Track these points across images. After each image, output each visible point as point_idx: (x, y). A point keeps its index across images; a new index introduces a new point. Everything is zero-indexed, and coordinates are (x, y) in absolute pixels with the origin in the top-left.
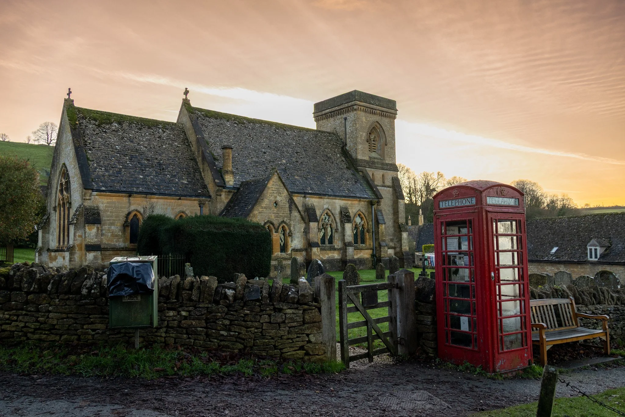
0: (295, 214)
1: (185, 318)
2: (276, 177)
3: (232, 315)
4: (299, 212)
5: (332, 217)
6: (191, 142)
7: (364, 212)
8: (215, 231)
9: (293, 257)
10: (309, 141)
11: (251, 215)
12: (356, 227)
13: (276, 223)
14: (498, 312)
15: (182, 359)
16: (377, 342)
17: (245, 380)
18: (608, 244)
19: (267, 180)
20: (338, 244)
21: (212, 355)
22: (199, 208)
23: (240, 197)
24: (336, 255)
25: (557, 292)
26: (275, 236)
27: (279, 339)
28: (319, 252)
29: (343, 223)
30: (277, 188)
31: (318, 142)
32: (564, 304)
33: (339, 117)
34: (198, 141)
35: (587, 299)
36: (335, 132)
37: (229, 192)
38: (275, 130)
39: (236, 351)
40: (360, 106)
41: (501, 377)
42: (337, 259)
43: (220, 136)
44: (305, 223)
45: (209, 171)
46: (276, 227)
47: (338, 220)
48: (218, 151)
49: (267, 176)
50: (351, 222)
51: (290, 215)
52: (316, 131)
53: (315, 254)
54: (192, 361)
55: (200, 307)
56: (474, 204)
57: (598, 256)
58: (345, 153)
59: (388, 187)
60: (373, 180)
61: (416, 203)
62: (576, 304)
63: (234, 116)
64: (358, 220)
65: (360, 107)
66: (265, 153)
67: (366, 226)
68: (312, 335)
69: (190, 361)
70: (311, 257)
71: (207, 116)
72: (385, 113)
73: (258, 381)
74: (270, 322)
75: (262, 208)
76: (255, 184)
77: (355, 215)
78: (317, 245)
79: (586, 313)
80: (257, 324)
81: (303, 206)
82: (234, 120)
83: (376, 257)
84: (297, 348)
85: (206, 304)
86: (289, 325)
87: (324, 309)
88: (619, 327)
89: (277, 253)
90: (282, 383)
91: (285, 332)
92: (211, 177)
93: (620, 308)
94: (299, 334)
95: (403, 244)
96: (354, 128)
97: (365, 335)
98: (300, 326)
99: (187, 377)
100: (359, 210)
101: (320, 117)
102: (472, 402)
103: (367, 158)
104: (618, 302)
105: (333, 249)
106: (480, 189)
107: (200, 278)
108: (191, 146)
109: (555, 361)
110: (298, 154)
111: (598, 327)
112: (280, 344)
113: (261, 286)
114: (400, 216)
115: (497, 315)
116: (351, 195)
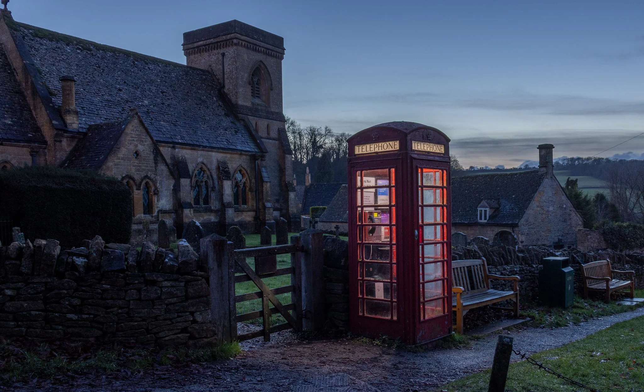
0: (162, 167)
1: (12, 298)
2: (136, 121)
3: (83, 291)
4: (167, 165)
5: (208, 173)
6: (14, 69)
7: (246, 168)
8: (54, 186)
9: (160, 220)
10: (178, 80)
11: (104, 167)
12: (237, 185)
13: (137, 177)
14: (421, 276)
15: (8, 356)
16: (274, 317)
17: (107, 378)
18: (497, 206)
19: (124, 124)
20: (214, 204)
21: (55, 347)
22: (30, 157)
23: (88, 144)
24: (213, 218)
25: (469, 253)
26: (137, 195)
27: (153, 320)
28: (193, 215)
29: (220, 180)
30: (137, 135)
31: (190, 81)
32: (477, 266)
33: (215, 51)
34: (25, 68)
35: (497, 259)
36: (210, 70)
37: (72, 137)
38: (134, 62)
39: (92, 340)
40: (241, 40)
41: (422, 348)
42: (214, 222)
43: (57, 64)
44: (174, 179)
45: (43, 109)
46: (138, 183)
47: (215, 176)
48: (55, 84)
49: (123, 119)
50: (230, 180)
51: (156, 168)
52: (187, 67)
53: (187, 216)
54: (25, 358)
55: (33, 283)
56: (398, 149)
57: (488, 218)
58: (223, 97)
59: (274, 139)
60: (257, 131)
61: (301, 161)
62: (488, 265)
63: (76, 39)
64: (239, 176)
65: (241, 42)
66: (120, 90)
67: (248, 185)
68: (198, 313)
69: (21, 359)
70: (182, 221)
71: (37, 36)
72: (270, 52)
73: (126, 378)
74: (140, 299)
75: (119, 159)
76: (109, 129)
77: (235, 171)
78: (189, 206)
79: (496, 274)
80: (121, 302)
81: (171, 158)
82: (76, 45)
83: (260, 219)
84: (178, 331)
85: (44, 278)
86: (166, 302)
87: (213, 279)
88: (523, 287)
89: (139, 215)
90: (160, 378)
91: (161, 311)
92: (46, 118)
93: (524, 268)
94: (180, 312)
95: (291, 206)
96: (233, 66)
97: (259, 308)
98: (182, 302)
99: (18, 381)
100: (241, 165)
101: (191, 50)
102: (401, 383)
103: (248, 104)
104: (522, 262)
105: (209, 210)
106: (405, 131)
107: (32, 242)
108: (15, 74)
109: (468, 327)
110: (164, 94)
111: (506, 288)
112: (154, 326)
113: (126, 252)
114: (287, 173)
115: (419, 280)
116: (231, 147)
